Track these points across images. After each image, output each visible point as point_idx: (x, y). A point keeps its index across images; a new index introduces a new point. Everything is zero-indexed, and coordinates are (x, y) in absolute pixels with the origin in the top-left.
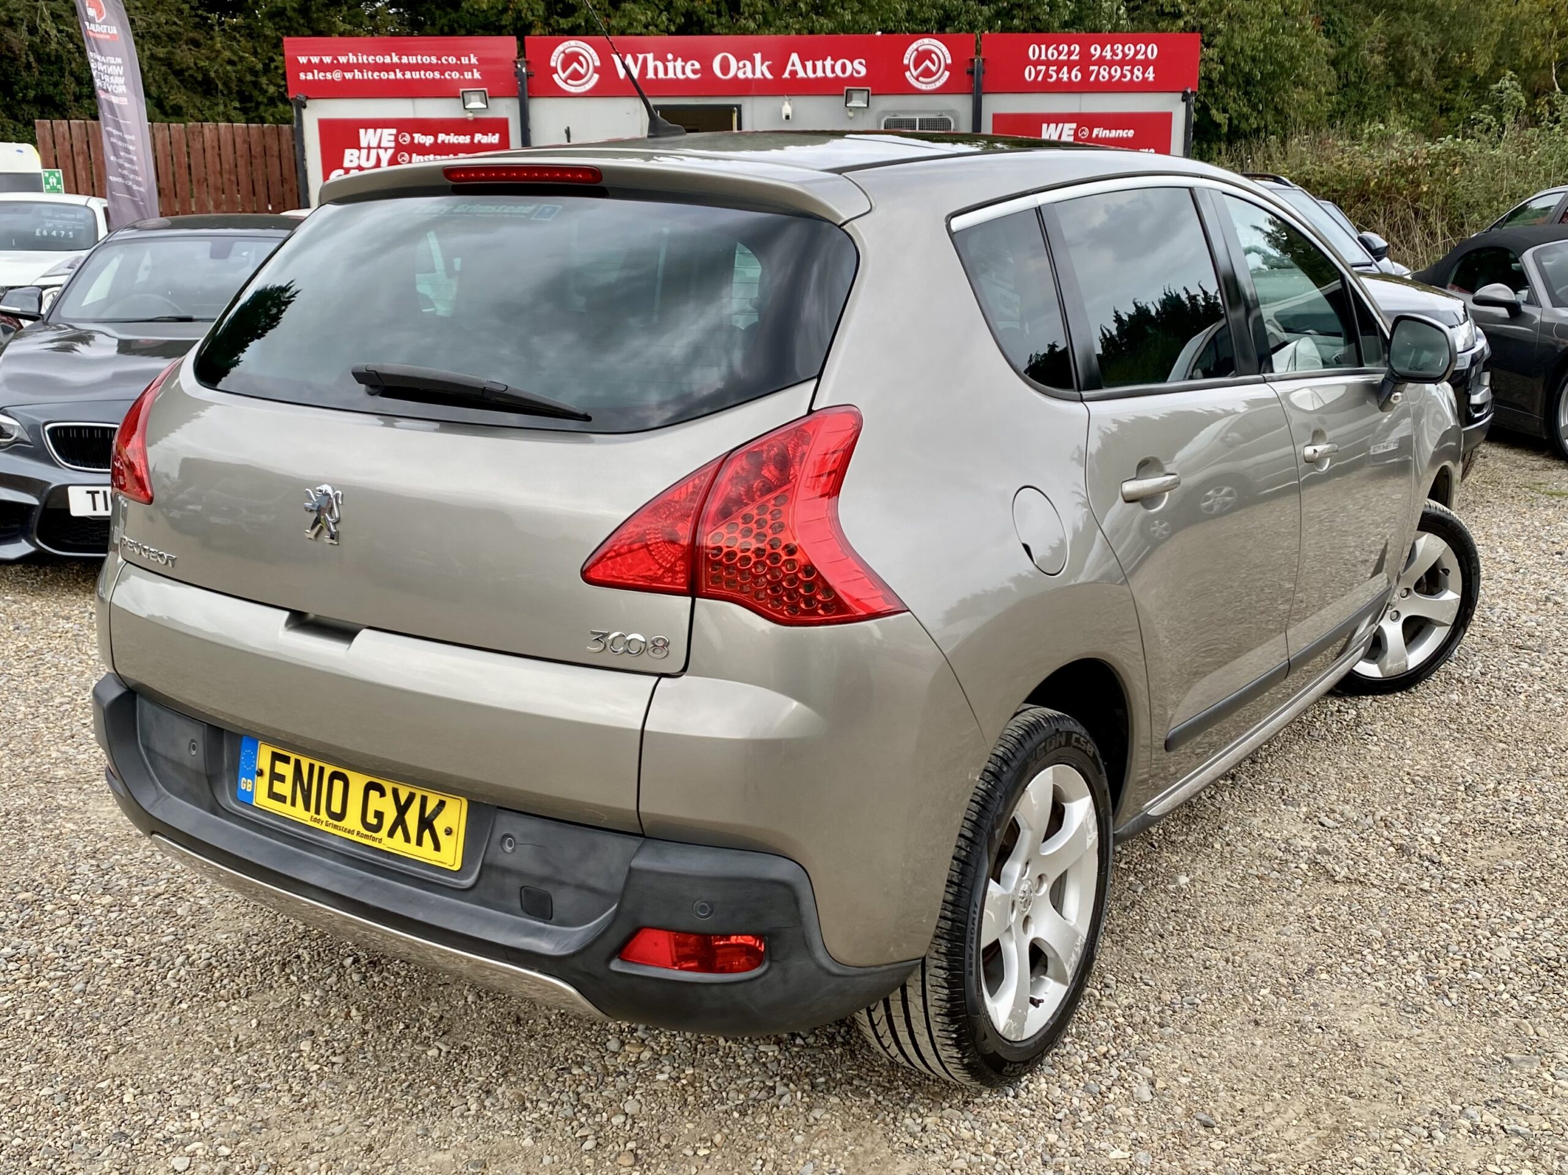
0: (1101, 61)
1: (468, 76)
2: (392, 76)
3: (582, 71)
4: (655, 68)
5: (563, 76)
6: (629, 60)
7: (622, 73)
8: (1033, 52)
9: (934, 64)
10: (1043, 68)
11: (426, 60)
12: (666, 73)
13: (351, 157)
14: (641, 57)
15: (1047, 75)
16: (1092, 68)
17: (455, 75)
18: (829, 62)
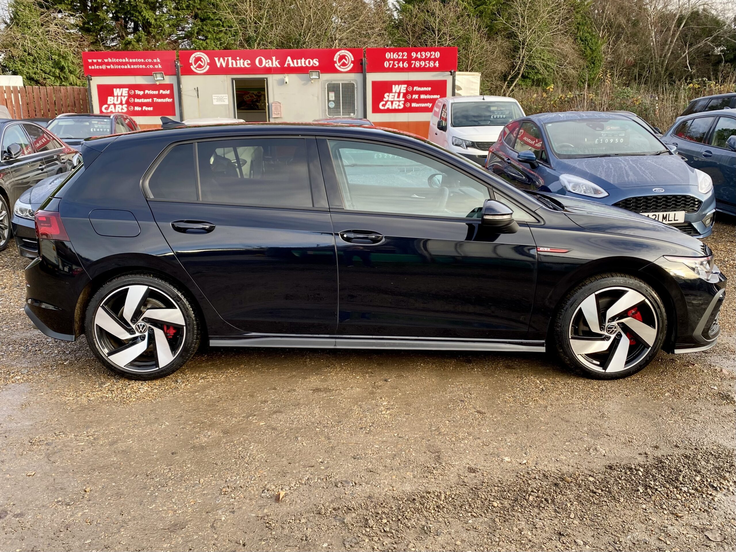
0: (416, 59)
1: (156, 67)
2: (126, 67)
3: (202, 64)
4: (232, 63)
5: (195, 66)
6: (221, 59)
7: (219, 65)
8: (388, 55)
9: (346, 60)
10: (392, 62)
11: (140, 60)
12: (236, 64)
13: (110, 100)
14: (226, 58)
15: (394, 65)
16: (412, 62)
17: (151, 66)
18: (303, 60)
